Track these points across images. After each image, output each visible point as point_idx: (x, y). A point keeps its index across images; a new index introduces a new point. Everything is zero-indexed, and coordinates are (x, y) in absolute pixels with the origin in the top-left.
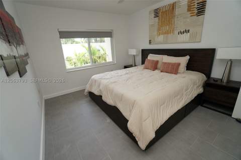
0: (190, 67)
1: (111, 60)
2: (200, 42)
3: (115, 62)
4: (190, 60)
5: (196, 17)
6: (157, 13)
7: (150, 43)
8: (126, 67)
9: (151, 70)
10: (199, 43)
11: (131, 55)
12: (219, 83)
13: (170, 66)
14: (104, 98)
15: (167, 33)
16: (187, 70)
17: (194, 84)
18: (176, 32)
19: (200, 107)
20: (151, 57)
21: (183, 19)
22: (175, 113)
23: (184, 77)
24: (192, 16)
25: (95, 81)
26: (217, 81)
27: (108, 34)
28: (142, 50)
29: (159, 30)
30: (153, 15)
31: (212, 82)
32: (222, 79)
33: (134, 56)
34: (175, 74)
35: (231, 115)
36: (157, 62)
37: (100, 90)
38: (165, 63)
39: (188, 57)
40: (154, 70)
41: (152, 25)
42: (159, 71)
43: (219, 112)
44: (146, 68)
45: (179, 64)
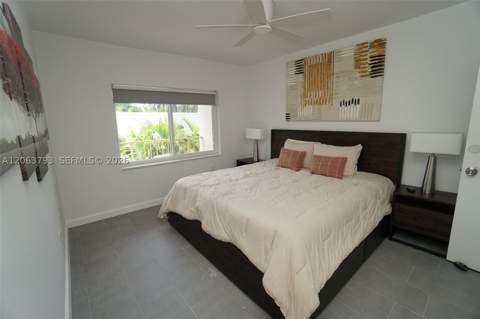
0: (363, 165)
1: (211, 148)
2: (378, 121)
3: (220, 153)
4: (362, 153)
5: (369, 79)
6: (300, 66)
7: (288, 118)
8: (240, 163)
9: (291, 169)
10: (378, 124)
11: (251, 140)
12: (417, 195)
13: (329, 164)
14: (206, 227)
15: (319, 102)
16: (359, 170)
17: (376, 196)
18: (336, 102)
19: (387, 241)
20: (290, 145)
21: (347, 80)
22: (350, 255)
23: (356, 185)
24: (362, 76)
25: (185, 190)
26: (413, 192)
27: (208, 99)
28: (273, 131)
29: (304, 95)
30: (293, 70)
31: (404, 193)
32: (421, 189)
33: (257, 141)
34: (338, 178)
35: (445, 256)
36: (303, 155)
37: (197, 209)
38: (318, 158)
39: (359, 148)
40: (297, 171)
41: (291, 87)
42: (308, 173)
43: (424, 250)
44: (282, 165)
45: (345, 160)
